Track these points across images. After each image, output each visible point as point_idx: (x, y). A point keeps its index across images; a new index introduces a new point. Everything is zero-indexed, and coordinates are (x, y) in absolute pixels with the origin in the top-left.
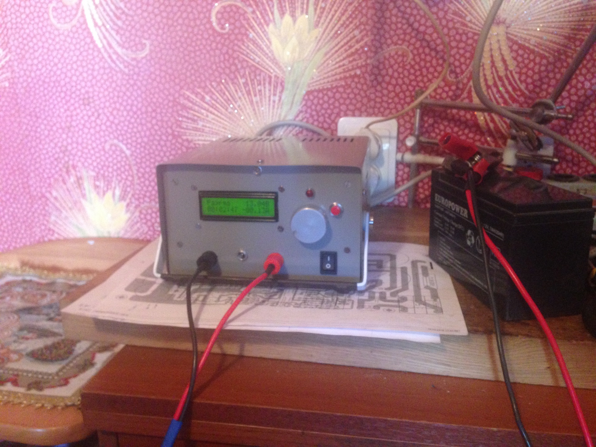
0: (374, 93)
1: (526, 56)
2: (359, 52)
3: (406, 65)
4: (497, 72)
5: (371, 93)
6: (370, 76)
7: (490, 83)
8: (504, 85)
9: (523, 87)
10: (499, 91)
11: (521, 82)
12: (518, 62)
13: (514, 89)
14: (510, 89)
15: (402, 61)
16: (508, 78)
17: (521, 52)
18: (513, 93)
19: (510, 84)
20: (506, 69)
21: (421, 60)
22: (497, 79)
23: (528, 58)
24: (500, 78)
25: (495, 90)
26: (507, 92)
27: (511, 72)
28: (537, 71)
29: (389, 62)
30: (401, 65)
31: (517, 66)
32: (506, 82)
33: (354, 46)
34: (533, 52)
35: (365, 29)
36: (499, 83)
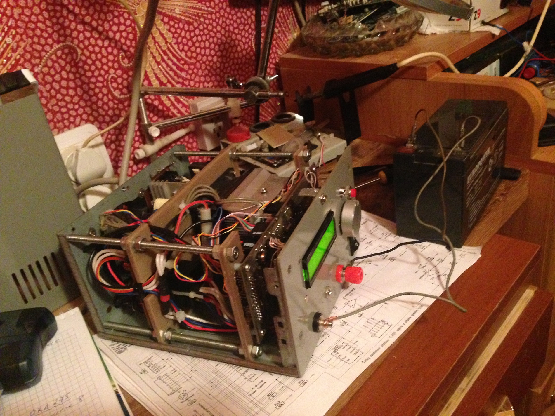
4: (160, 47)
7: (159, 60)
8: (169, 59)
9: (183, 55)
10: (168, 65)
11: (181, 51)
12: (172, 33)
13: (179, 60)
14: (175, 60)
16: (171, 52)
17: (172, 23)
18: (178, 63)
19: (174, 55)
20: (166, 42)
21: (91, 52)
22: (162, 54)
23: (179, 28)
24: (164, 52)
25: (164, 64)
26: (174, 64)
27: (170, 44)
28: (188, 37)
32: (170, 55)
36: (166, 58)
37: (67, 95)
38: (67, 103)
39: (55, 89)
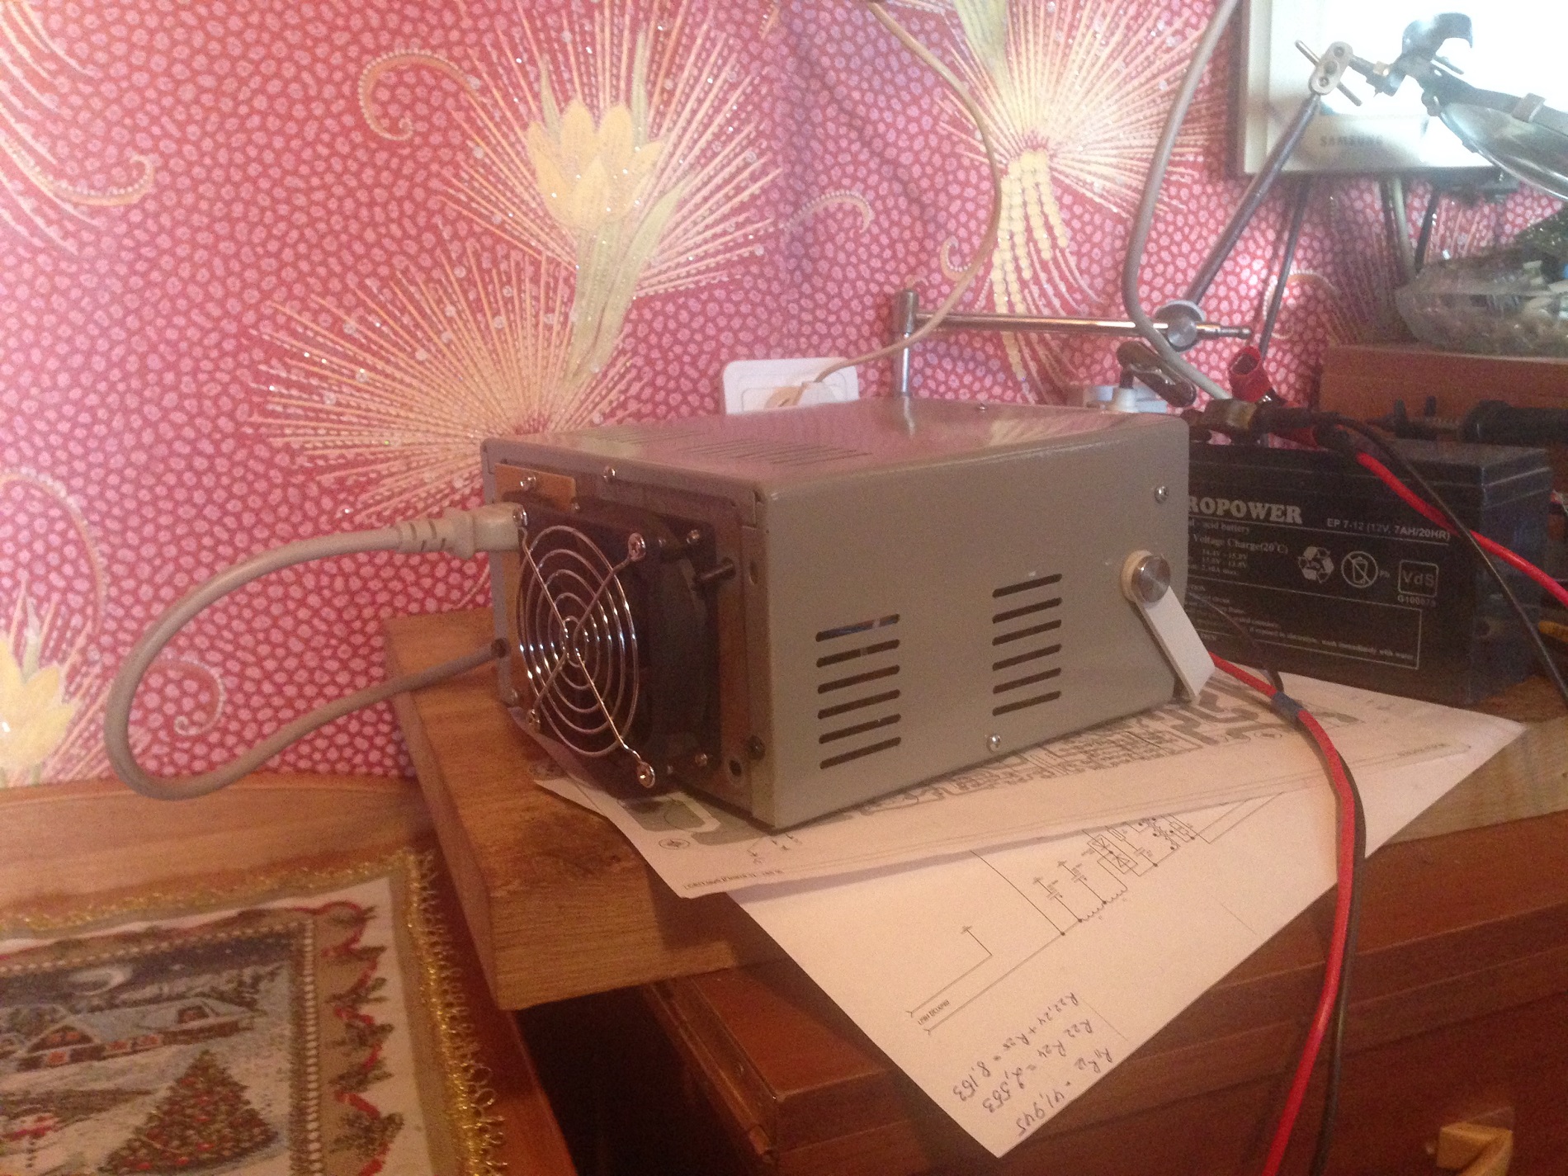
0: (797, 301)
1: (1087, 217)
2: (759, 203)
3: (863, 235)
4: (1038, 251)
5: (789, 302)
6: (787, 259)
7: (1027, 274)
8: (1050, 280)
9: (1084, 283)
10: (1043, 293)
11: (1081, 272)
12: (1073, 229)
13: (1070, 288)
14: (1063, 288)
15: (854, 226)
16: (1058, 267)
17: (1078, 210)
18: (1067, 296)
19: (1063, 278)
20: (1054, 246)
21: (893, 223)
22: (1038, 266)
23: (1091, 222)
24: (1044, 265)
25: (1035, 290)
26: (1058, 294)
27: (1062, 252)
28: (1107, 249)
29: (826, 227)
30: (851, 234)
31: (1073, 239)
32: (1055, 274)
33: (747, 187)
34: (1099, 209)
35: (769, 148)
36: (1043, 276)
37: (823, 290)
38: (817, 306)
39: (803, 272)
